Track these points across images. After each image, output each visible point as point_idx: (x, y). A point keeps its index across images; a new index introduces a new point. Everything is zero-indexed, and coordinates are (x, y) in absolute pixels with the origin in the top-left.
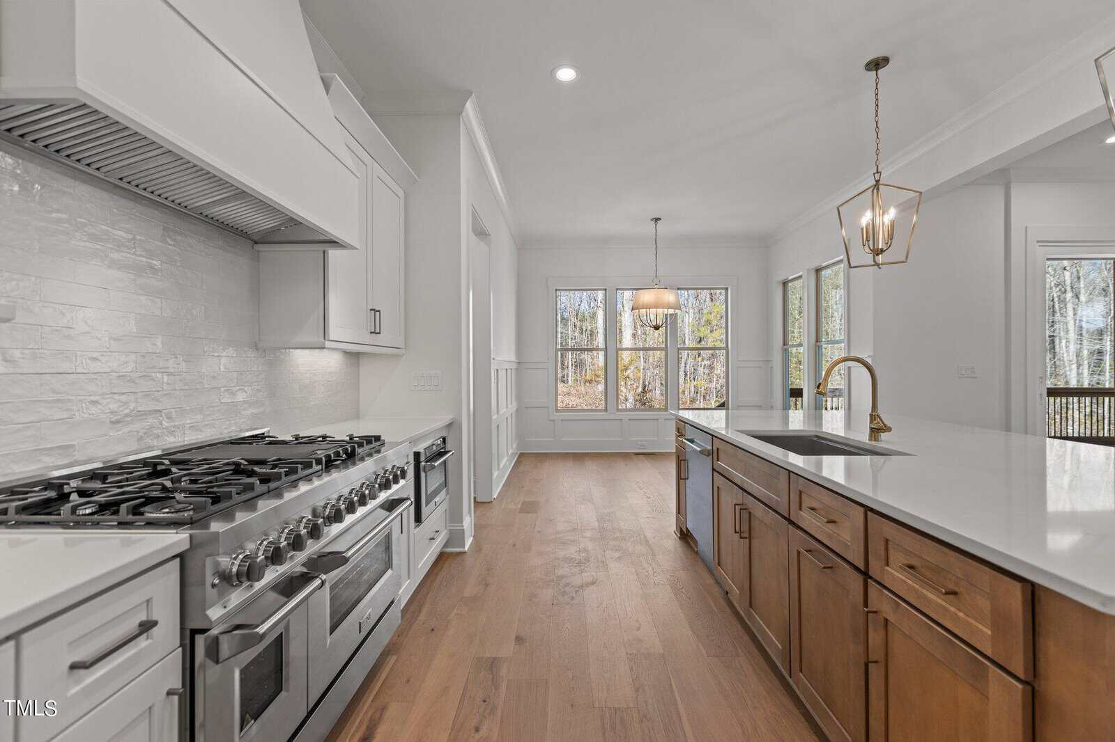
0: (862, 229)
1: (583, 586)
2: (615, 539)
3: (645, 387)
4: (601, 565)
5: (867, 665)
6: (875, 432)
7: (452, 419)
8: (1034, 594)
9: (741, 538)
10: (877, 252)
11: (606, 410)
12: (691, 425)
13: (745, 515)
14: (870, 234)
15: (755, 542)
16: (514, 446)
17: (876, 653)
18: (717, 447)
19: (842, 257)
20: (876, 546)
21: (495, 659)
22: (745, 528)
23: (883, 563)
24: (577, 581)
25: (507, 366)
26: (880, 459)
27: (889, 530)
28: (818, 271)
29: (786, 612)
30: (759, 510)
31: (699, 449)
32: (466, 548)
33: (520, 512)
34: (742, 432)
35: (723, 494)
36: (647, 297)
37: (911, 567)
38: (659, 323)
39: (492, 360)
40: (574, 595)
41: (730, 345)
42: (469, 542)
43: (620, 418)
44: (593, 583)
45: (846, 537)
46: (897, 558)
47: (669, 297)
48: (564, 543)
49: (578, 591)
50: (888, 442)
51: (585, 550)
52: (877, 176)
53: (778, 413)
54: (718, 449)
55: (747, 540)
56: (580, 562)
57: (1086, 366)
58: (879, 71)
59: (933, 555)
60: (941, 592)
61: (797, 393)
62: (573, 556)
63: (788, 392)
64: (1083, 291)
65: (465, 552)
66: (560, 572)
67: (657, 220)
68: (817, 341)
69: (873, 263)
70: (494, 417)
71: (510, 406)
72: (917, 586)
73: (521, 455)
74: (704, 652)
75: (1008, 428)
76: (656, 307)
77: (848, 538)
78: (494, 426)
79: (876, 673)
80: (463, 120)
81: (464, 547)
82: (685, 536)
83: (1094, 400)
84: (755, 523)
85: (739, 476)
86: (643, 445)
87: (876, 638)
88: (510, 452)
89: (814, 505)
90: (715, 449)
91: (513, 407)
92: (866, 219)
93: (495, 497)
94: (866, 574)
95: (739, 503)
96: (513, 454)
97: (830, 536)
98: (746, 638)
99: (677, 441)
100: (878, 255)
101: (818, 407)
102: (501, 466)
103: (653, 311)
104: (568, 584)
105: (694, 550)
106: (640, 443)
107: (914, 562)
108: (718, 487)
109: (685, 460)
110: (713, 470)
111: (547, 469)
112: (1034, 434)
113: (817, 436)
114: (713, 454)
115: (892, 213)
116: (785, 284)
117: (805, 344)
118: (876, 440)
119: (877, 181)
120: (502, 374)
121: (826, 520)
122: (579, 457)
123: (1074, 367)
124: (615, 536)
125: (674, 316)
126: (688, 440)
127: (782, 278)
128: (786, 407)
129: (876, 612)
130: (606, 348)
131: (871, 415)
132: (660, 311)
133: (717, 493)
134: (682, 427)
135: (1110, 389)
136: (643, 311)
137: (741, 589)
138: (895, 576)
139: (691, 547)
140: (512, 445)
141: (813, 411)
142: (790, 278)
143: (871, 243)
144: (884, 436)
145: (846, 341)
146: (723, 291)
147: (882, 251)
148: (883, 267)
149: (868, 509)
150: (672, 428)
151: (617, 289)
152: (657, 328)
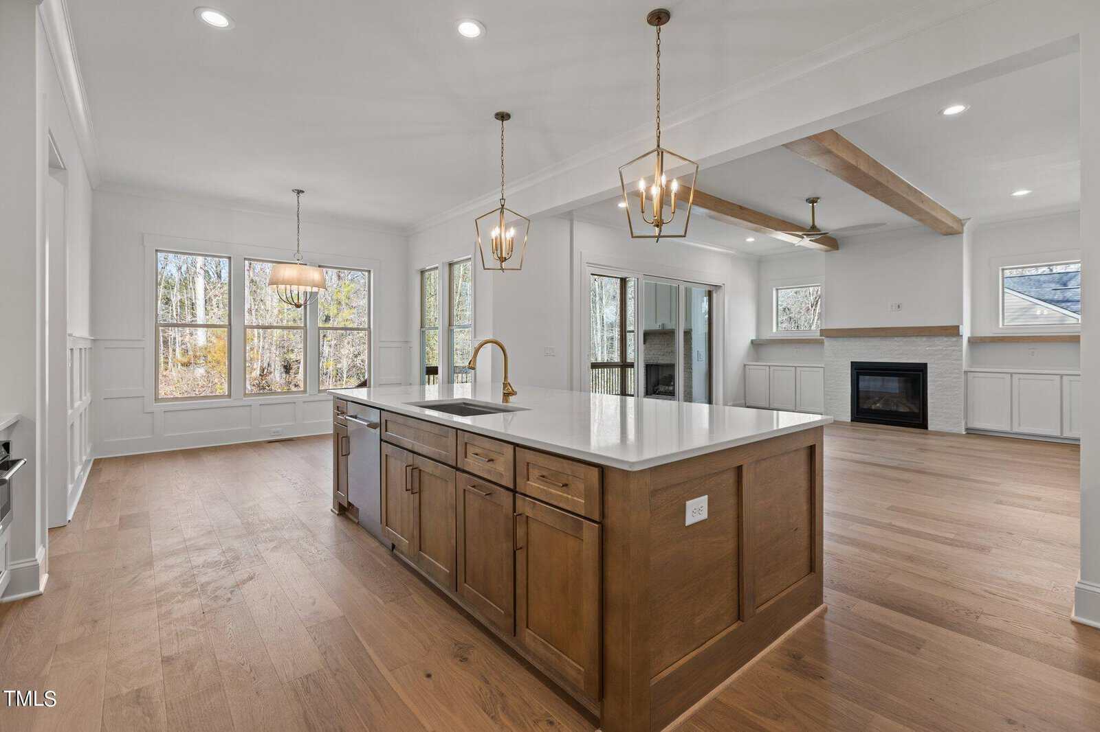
0: (492, 240)
1: (238, 585)
2: (267, 530)
3: (264, 370)
4: (255, 560)
5: (515, 552)
6: (507, 395)
7: (17, 416)
8: (603, 470)
9: (412, 493)
10: (502, 260)
11: (229, 396)
12: (352, 402)
13: (416, 473)
14: (497, 246)
15: (425, 495)
16: (88, 450)
17: (520, 543)
18: (386, 419)
19: (470, 256)
20: (521, 468)
21: (139, 691)
22: (416, 485)
23: (525, 480)
24: (230, 581)
25: (82, 345)
26: (509, 416)
27: (529, 456)
28: (451, 265)
29: (453, 541)
30: (428, 467)
31: (366, 424)
32: (42, 589)
33: (119, 530)
34: (408, 404)
35: (392, 461)
36: (288, 272)
37: (543, 477)
38: (302, 302)
39: (68, 337)
40: (229, 595)
41: (372, 327)
42: (44, 579)
43: (249, 403)
44: (251, 578)
45: (501, 470)
46: (535, 473)
47: (314, 274)
48: (200, 549)
49: (233, 591)
50: (514, 403)
51: (230, 549)
52: (503, 201)
53: (416, 388)
54: (386, 420)
55: (417, 495)
56: (227, 563)
57: (605, 348)
58: (504, 122)
59: (555, 465)
60: (559, 486)
61: (432, 371)
62: (217, 559)
63: (425, 370)
64: (604, 297)
65: (41, 595)
66: (203, 579)
67: (299, 192)
68: (450, 325)
69: (500, 268)
70: (70, 412)
71: (84, 398)
72: (545, 488)
73: (97, 462)
74: (381, 601)
75: (572, 389)
76: (299, 284)
77: (502, 469)
78: (69, 424)
79: (520, 556)
80: (40, 15)
81: (38, 587)
82: (345, 510)
83: (608, 370)
84: (425, 479)
85: (408, 442)
86: (277, 432)
87: (520, 532)
88: (84, 458)
89: (478, 451)
90: (383, 421)
91: (87, 398)
92: (495, 233)
93: (70, 518)
94: (514, 491)
95: (409, 464)
96: (88, 461)
97: (489, 472)
98: (416, 580)
99: (335, 418)
100: (503, 262)
101: (450, 381)
102: (76, 476)
103: (294, 288)
104: (218, 588)
105: (354, 522)
106: (274, 429)
107: (544, 474)
108: (387, 455)
109: (347, 437)
110: (381, 440)
111: (145, 475)
112: (585, 391)
113: (464, 403)
114: (381, 426)
115: (512, 233)
116: (422, 272)
117: (440, 328)
118: (507, 402)
119: (503, 206)
120: (76, 354)
121: (487, 460)
122: (191, 454)
123: (600, 348)
124: (265, 528)
125: (313, 295)
126: (351, 416)
127: (421, 267)
128: (422, 383)
129: (520, 515)
130: (230, 324)
131: (504, 384)
132: (302, 289)
133: (384, 461)
134: (341, 406)
135: (617, 363)
136: (282, 287)
137: (411, 539)
138: (534, 486)
139: (350, 520)
140: (86, 450)
141: (446, 385)
142: (427, 268)
143: (499, 251)
144: (512, 398)
145: (473, 325)
146: (367, 274)
147: (505, 259)
148: (505, 271)
149: (516, 445)
150: (329, 408)
151: (245, 259)
152: (298, 306)
